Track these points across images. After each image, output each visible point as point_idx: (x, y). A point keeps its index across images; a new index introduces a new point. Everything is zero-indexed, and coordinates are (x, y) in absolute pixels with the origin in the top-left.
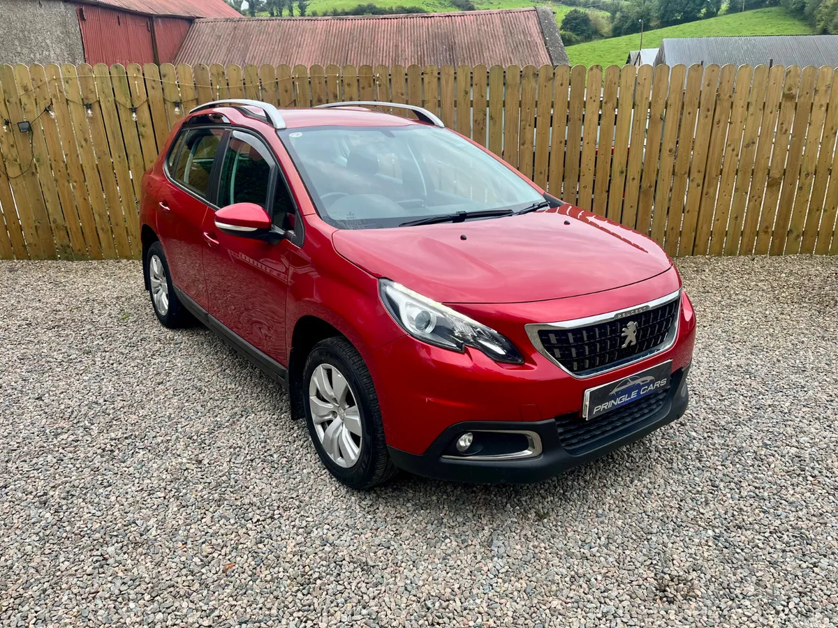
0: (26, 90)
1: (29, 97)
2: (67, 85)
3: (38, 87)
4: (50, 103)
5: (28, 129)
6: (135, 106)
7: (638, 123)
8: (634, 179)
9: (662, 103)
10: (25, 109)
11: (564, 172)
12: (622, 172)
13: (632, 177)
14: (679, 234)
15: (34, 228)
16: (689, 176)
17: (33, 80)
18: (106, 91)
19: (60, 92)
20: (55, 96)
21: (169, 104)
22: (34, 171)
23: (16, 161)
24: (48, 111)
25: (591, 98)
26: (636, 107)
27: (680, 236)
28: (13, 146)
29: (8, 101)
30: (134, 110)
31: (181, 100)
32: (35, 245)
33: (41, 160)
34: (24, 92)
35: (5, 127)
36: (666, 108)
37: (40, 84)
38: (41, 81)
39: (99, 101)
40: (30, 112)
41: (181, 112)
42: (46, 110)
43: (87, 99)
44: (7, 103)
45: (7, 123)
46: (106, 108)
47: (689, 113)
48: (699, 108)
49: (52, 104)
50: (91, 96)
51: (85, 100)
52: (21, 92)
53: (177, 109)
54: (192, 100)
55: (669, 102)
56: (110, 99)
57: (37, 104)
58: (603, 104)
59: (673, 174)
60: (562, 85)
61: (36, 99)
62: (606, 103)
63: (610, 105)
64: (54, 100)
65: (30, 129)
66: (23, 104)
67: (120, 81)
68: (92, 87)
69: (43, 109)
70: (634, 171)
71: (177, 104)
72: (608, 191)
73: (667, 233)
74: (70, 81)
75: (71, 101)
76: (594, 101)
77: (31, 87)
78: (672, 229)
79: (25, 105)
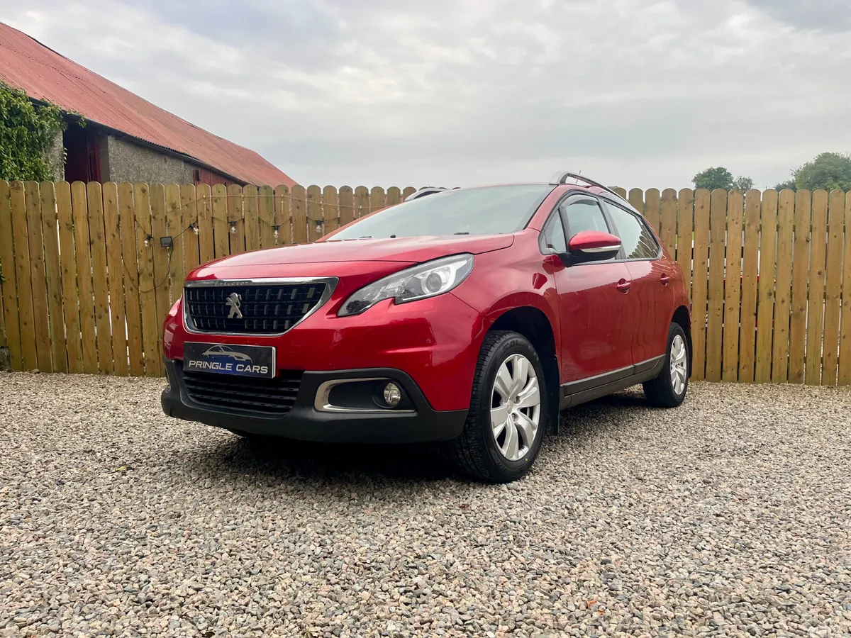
0: (174, 207)
1: (176, 214)
2: (215, 204)
3: (187, 205)
4: (195, 220)
5: (169, 245)
6: (278, 224)
7: (783, 245)
8: (783, 301)
9: (806, 224)
10: (169, 226)
11: (708, 293)
12: (770, 294)
13: (781, 300)
14: (836, 362)
15: (156, 343)
16: (841, 298)
17: (182, 198)
18: (252, 210)
19: (208, 210)
20: (201, 214)
21: (310, 222)
22: (167, 285)
23: (151, 275)
24: (192, 228)
25: (733, 220)
26: (780, 230)
27: (838, 363)
28: (150, 261)
29: (154, 217)
30: (276, 228)
31: (323, 219)
32: (154, 362)
33: (177, 275)
34: (171, 209)
35: (146, 242)
36: (811, 231)
37: (188, 202)
38: (190, 199)
39: (244, 220)
40: (174, 228)
41: (321, 230)
42: (190, 226)
43: (232, 217)
44: (152, 219)
45: (149, 238)
46: (250, 227)
47: (835, 237)
48: (844, 231)
49: (197, 221)
50: (236, 214)
51: (230, 218)
52: (169, 209)
53: (318, 227)
54: (334, 219)
55: (813, 226)
56: (254, 218)
57: (182, 221)
58: (746, 227)
59: (825, 297)
60: (702, 207)
61: (182, 217)
62: (749, 225)
63: (753, 228)
64: (200, 218)
65: (171, 245)
66: (168, 221)
67: (267, 201)
68: (239, 206)
69: (187, 226)
70: (783, 293)
71: (319, 223)
72: (756, 315)
73: (824, 359)
74: (218, 201)
75: (216, 219)
76: (737, 223)
77: (179, 204)
78: (829, 355)
79: (170, 221)
